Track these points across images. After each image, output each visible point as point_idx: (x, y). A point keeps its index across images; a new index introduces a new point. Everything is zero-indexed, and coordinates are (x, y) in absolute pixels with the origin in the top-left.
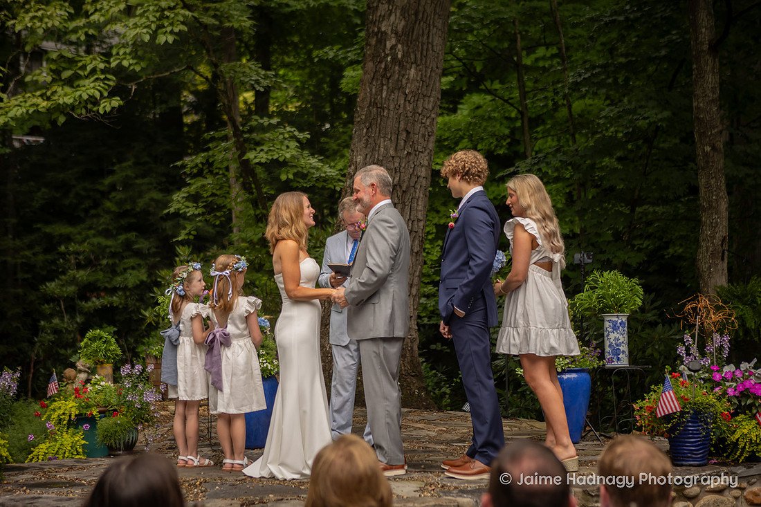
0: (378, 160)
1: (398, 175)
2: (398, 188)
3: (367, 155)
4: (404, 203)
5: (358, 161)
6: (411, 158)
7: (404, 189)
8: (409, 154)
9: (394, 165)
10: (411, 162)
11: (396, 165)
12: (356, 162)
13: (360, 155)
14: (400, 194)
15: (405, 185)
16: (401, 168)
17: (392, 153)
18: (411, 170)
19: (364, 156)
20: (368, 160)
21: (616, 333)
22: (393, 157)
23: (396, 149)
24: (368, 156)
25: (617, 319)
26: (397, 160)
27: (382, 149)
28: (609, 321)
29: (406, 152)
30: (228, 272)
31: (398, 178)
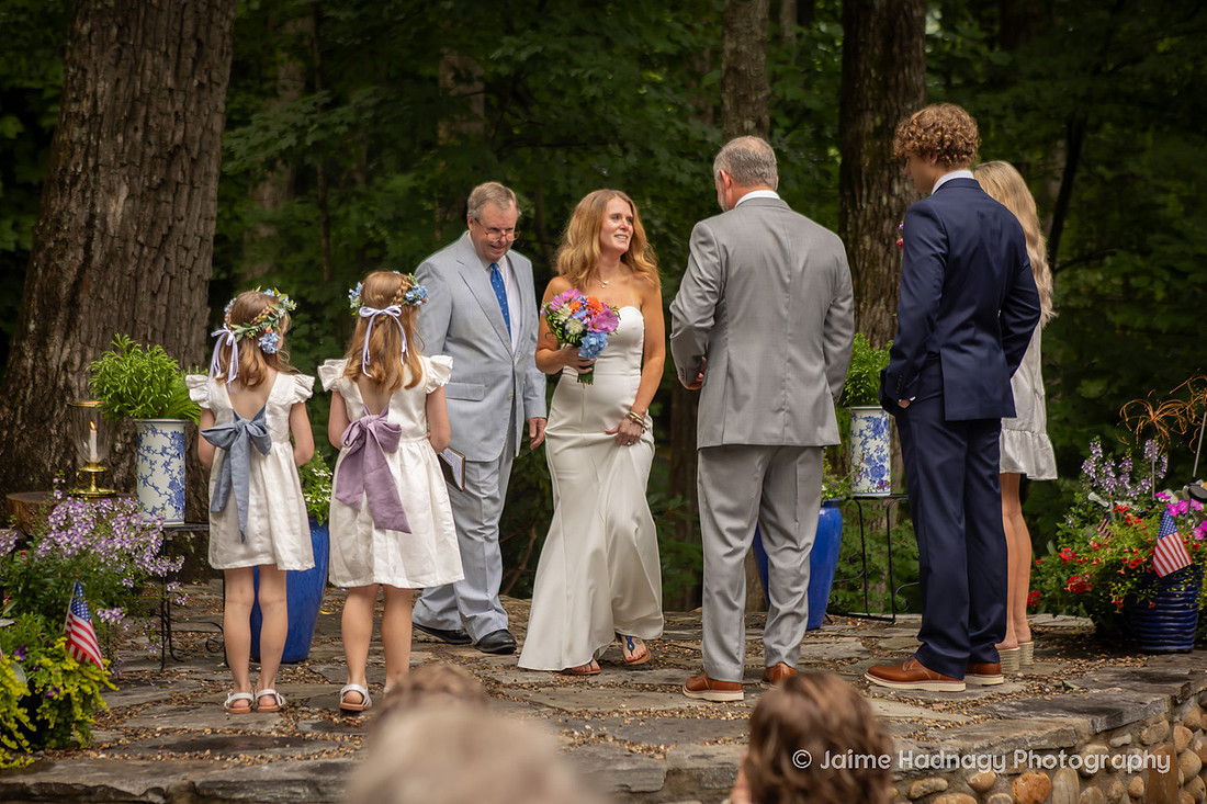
0: (142, 93)
1: (182, 127)
2: (183, 152)
3: (118, 81)
4: (192, 183)
5: (100, 90)
6: (205, 94)
7: (195, 154)
8: (201, 85)
9: (173, 105)
10: (204, 104)
11: (179, 106)
12: (95, 94)
13: (104, 80)
14: (186, 165)
15: (197, 147)
16: (188, 114)
17: (170, 82)
18: (205, 119)
19: (113, 83)
20: (122, 91)
21: (878, 439)
22: (171, 90)
23: (176, 75)
24: (122, 85)
25: (880, 416)
26: (180, 97)
27: (149, 73)
28: (868, 419)
29: (196, 83)
30: (396, 308)
31: (181, 133)
